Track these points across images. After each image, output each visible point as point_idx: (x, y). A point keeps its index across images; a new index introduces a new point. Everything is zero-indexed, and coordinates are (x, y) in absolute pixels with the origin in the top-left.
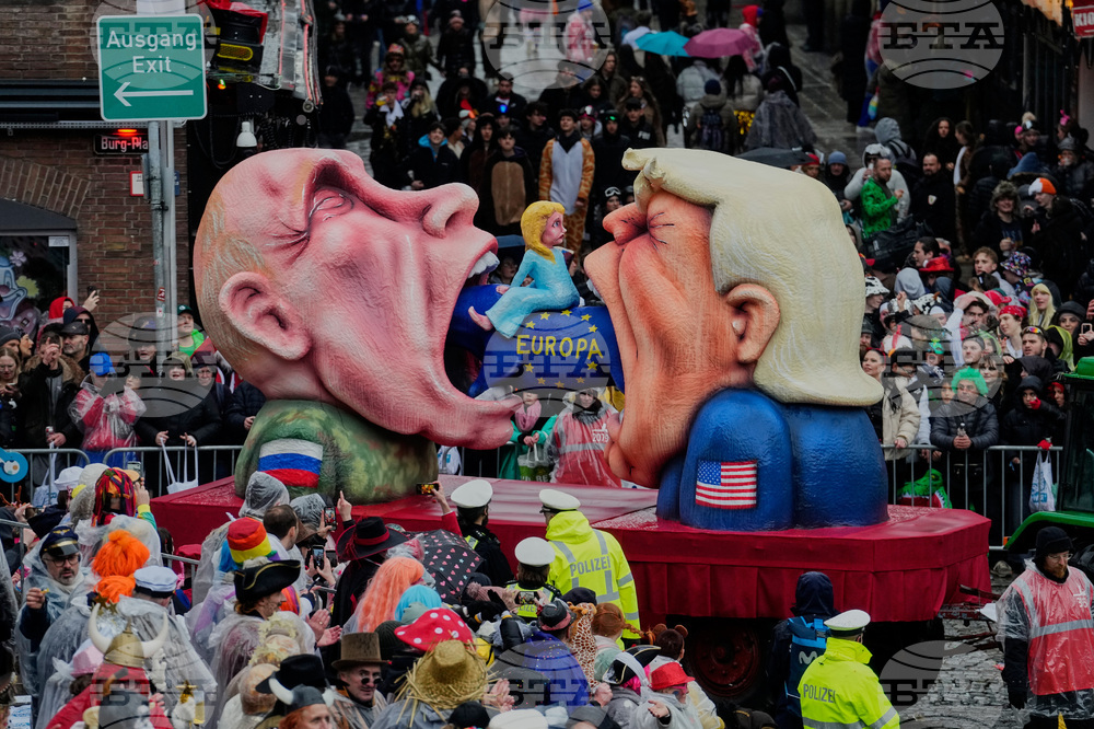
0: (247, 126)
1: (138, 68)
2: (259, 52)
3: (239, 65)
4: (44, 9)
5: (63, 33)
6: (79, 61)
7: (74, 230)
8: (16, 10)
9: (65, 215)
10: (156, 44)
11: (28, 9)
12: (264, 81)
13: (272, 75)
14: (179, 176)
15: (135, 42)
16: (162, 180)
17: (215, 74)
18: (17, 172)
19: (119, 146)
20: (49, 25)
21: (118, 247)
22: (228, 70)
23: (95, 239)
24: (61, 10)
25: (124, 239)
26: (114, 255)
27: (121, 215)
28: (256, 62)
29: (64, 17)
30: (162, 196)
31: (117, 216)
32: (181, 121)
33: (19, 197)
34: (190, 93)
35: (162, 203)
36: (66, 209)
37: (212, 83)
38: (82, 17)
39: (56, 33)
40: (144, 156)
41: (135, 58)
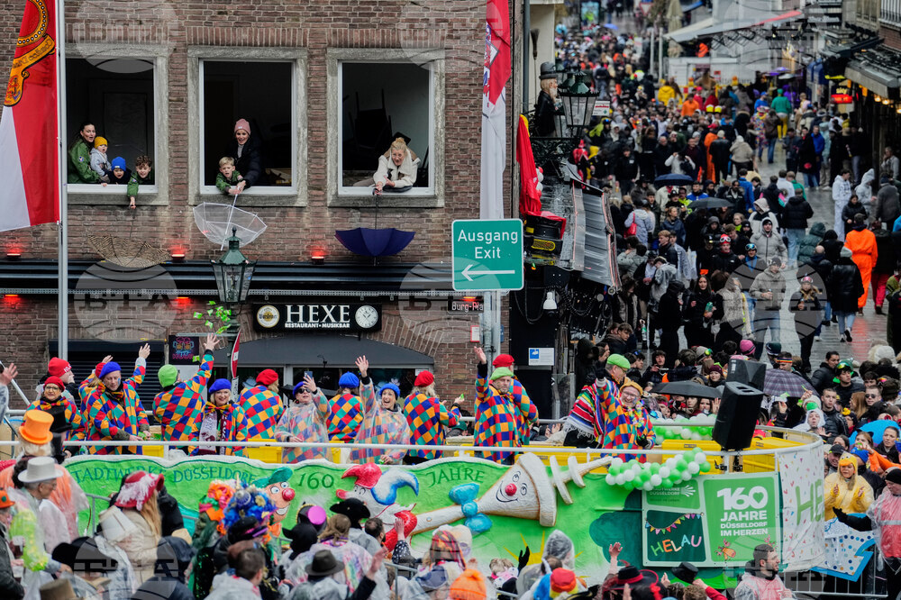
0: (551, 295)
1: (478, 255)
2: (560, 245)
3: (546, 253)
4: (417, 215)
5: (429, 232)
6: (439, 250)
7: (433, 365)
8: (398, 216)
9: (426, 354)
10: (491, 239)
11: (406, 216)
12: (562, 265)
13: (568, 261)
14: (503, 329)
15: (476, 237)
16: (492, 331)
17: (530, 259)
18: (395, 325)
19: (464, 308)
20: (419, 226)
21: (461, 377)
22: (538, 256)
23: (446, 371)
24: (428, 216)
25: (465, 371)
26: (458, 382)
27: (464, 355)
28: (557, 252)
29: (430, 221)
30: (492, 342)
31: (461, 355)
32: (506, 291)
33: (396, 342)
34: (513, 272)
35: (492, 347)
36: (427, 350)
37: (527, 265)
38: (442, 220)
39: (424, 232)
40: (480, 315)
41: (476, 248)
